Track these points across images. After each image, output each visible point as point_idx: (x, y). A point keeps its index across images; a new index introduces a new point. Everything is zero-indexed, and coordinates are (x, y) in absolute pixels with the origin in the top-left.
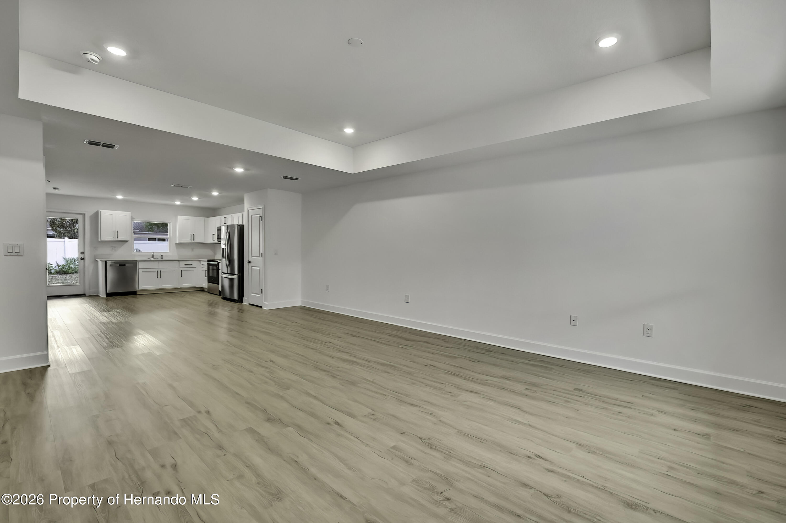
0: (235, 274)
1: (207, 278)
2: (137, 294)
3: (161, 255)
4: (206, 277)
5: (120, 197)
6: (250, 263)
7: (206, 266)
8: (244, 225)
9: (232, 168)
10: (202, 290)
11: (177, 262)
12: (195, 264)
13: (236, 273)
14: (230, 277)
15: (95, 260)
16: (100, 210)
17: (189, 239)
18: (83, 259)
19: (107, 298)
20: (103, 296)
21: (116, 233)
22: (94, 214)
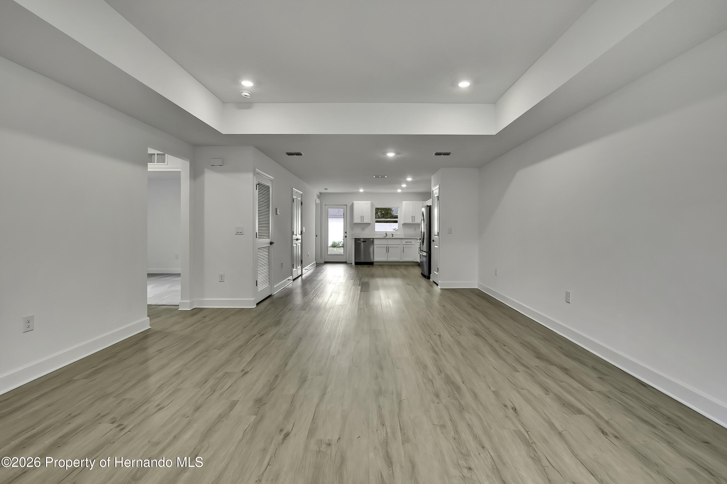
2: (374, 264)
3: (392, 234)
5: (361, 190)
6: (434, 241)
8: (431, 206)
9: (385, 153)
11: (400, 240)
12: (413, 242)
14: (423, 254)
15: (352, 238)
16: (354, 201)
17: (411, 221)
18: (346, 237)
19: (356, 265)
20: (353, 264)
21: (362, 218)
22: (351, 205)
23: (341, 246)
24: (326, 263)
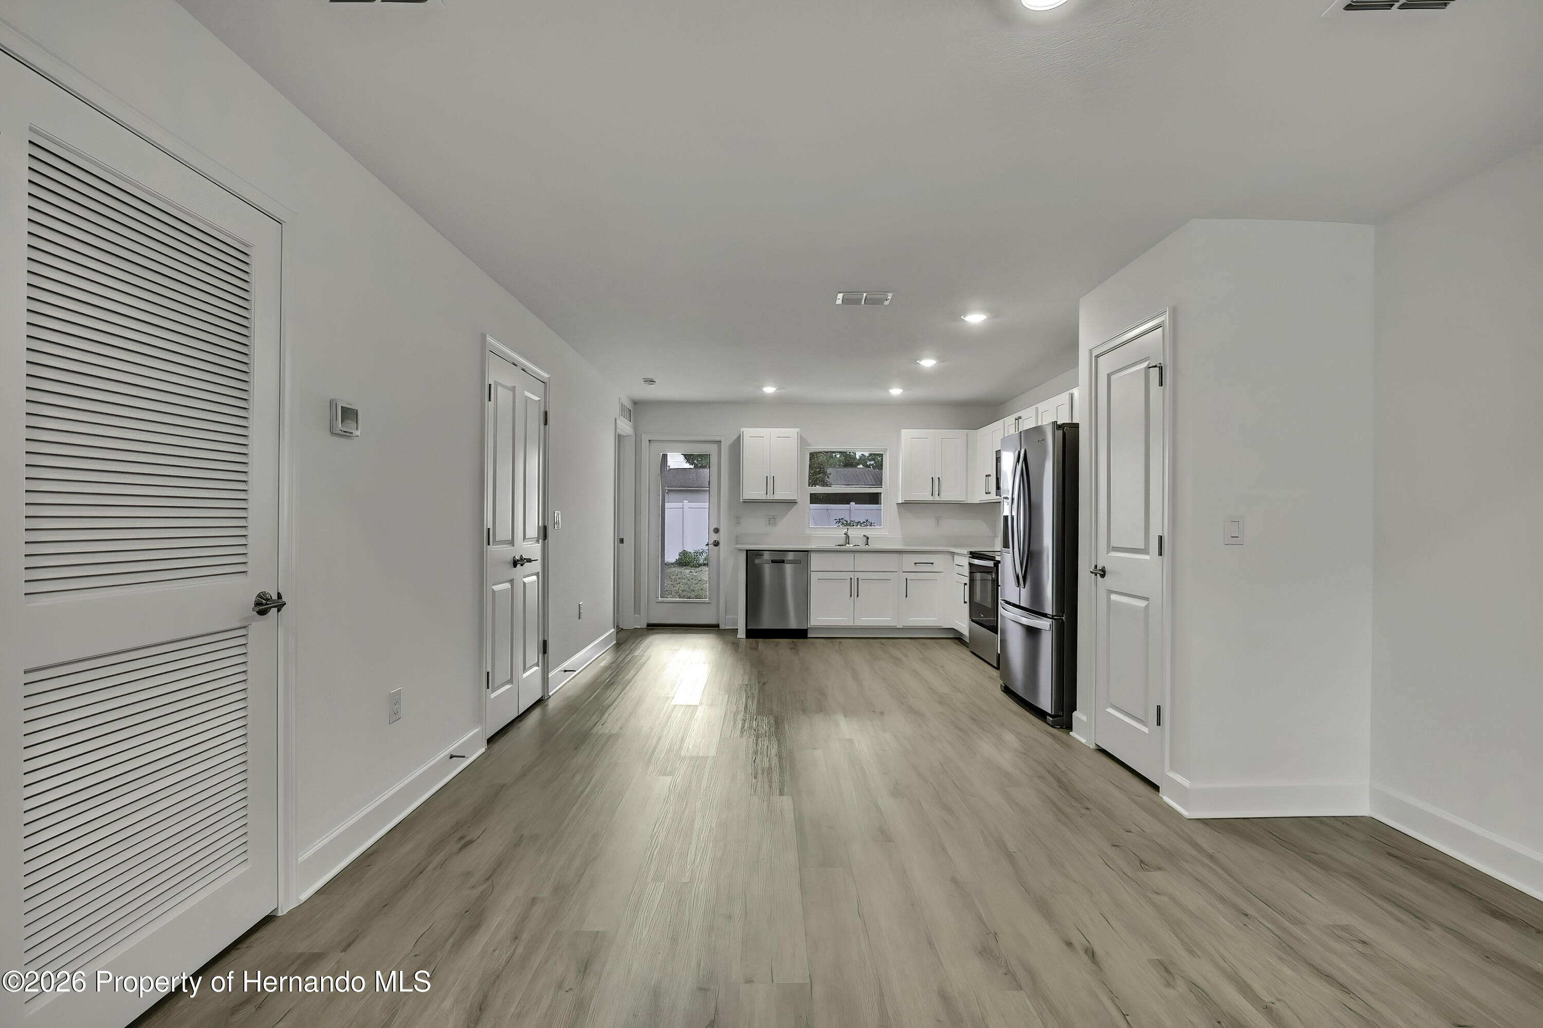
0: (1045, 615)
1: (967, 605)
2: (809, 636)
3: (864, 536)
4: (965, 602)
5: (769, 390)
6: (1103, 576)
7: (967, 573)
8: (1076, 426)
10: (958, 638)
11: (896, 555)
12: (940, 562)
13: (1049, 608)
14: (1025, 621)
15: (736, 549)
16: (742, 429)
17: (928, 494)
18: (716, 544)
19: (750, 640)
20: (742, 634)
21: (770, 482)
22: (734, 442)
23: (701, 561)
24: (654, 628)
